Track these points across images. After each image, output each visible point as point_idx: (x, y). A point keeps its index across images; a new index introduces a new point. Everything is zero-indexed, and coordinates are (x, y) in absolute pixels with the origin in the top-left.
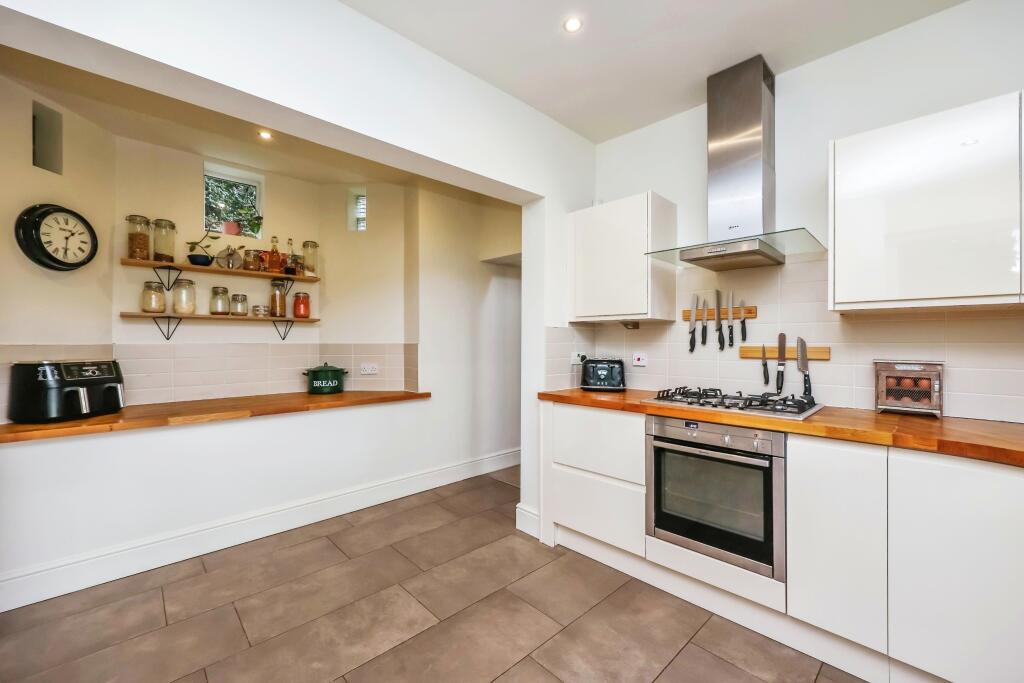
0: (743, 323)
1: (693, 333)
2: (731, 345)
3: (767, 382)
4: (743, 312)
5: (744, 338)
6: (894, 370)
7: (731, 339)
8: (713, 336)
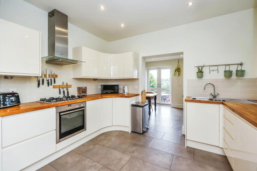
0: (54, 79)
1: (39, 81)
2: (51, 85)
3: (60, 93)
4: (54, 76)
5: (55, 83)
6: (82, 89)
7: (51, 83)
8: (46, 82)
